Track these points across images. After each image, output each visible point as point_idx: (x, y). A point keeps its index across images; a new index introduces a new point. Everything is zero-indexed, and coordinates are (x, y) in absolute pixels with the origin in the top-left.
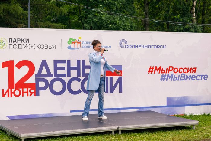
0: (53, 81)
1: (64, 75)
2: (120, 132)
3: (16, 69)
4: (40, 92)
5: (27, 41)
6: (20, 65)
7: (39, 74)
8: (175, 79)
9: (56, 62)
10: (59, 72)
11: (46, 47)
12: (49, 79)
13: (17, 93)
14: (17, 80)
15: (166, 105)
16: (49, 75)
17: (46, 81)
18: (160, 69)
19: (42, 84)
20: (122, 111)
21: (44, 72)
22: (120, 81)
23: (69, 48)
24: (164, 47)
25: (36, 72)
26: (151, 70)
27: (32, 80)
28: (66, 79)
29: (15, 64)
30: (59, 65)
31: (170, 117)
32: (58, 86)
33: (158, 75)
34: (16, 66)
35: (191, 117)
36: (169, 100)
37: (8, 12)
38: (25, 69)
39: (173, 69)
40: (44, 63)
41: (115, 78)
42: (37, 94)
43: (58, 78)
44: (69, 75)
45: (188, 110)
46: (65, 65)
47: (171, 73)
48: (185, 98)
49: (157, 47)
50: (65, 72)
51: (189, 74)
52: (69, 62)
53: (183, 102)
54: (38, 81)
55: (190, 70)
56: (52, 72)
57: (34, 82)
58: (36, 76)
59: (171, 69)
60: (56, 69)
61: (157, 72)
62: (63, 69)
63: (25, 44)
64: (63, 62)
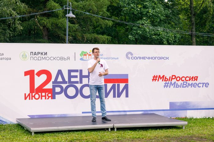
0: (67, 87)
1: (77, 82)
2: (116, 129)
3: (36, 77)
4: (57, 96)
5: (46, 54)
6: (39, 73)
7: (56, 81)
8: (178, 86)
9: (70, 71)
10: (73, 80)
11: (62, 59)
12: (64, 86)
13: (37, 96)
14: (36, 86)
15: (169, 109)
16: (64, 82)
17: (61, 87)
18: (163, 78)
19: (58, 90)
20: (128, 113)
21: (60, 79)
22: (126, 87)
23: (81, 59)
24: (168, 58)
25: (53, 79)
26: (155, 78)
27: (49, 86)
28: (79, 86)
29: (35, 72)
30: (73, 74)
31: (171, 119)
32: (71, 91)
34: (36, 74)
36: (172, 104)
38: (44, 77)
39: (176, 78)
40: (60, 72)
41: (122, 85)
42: (53, 97)
43: (72, 84)
44: (81, 82)
45: (190, 114)
46: (78, 74)
47: (174, 81)
48: (186, 103)
49: (161, 58)
50: (78, 79)
51: (190, 82)
52: (81, 71)
53: (185, 107)
54: (54, 87)
55: (191, 78)
56: (67, 80)
57: (51, 88)
58: (53, 83)
59: (174, 77)
60: (70, 77)
61: (160, 80)
62: (76, 77)
63: (44, 56)
64: (76, 71)
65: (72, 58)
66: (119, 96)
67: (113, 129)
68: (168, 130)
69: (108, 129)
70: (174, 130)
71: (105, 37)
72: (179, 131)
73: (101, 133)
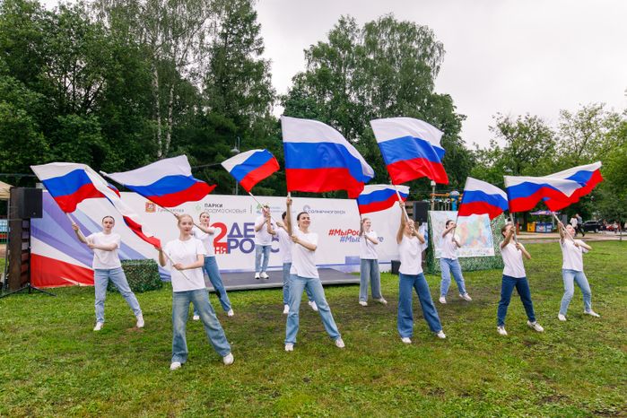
0: (243, 241)
4: (232, 250)
5: (221, 206)
7: (231, 235)
8: (353, 240)
9: (246, 225)
10: (249, 233)
11: (238, 211)
12: (240, 239)
15: (344, 263)
16: (240, 235)
17: (237, 241)
18: (339, 232)
19: (233, 244)
21: (235, 233)
23: (258, 212)
24: (344, 212)
25: (228, 233)
26: (332, 232)
27: (225, 240)
30: (249, 227)
31: (347, 275)
32: (247, 245)
33: (338, 237)
36: (348, 259)
37: (224, 178)
39: (352, 232)
40: (235, 226)
42: (228, 252)
43: (248, 238)
47: (349, 235)
49: (337, 212)
54: (229, 241)
56: (242, 233)
57: (226, 241)
58: (228, 236)
59: (350, 231)
60: (246, 230)
61: (337, 235)
63: (219, 209)
65: (248, 211)
68: (350, 287)
71: (270, 190)
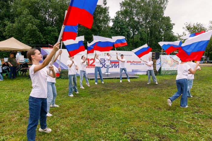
1: (103, 63)
3: (90, 61)
6: (91, 60)
8: (135, 64)
13: (90, 67)
14: (90, 64)
15: (131, 71)
18: (130, 62)
22: (118, 65)
23: (104, 55)
24: (132, 55)
26: (128, 62)
28: (103, 64)
29: (90, 59)
30: (102, 60)
33: (130, 63)
35: (139, 75)
36: (133, 70)
38: (92, 61)
39: (134, 62)
41: (117, 64)
44: (104, 63)
45: (138, 73)
46: (103, 60)
47: (133, 63)
48: (137, 70)
49: (130, 55)
50: (103, 62)
51: (139, 63)
52: (104, 59)
53: (137, 71)
55: (139, 62)
59: (133, 61)
62: (103, 61)
63: (92, 54)
64: (103, 59)
65: (101, 55)
66: (116, 67)
67: (115, 78)
68: (133, 79)
69: (113, 78)
70: (135, 79)
72: (137, 79)
73: (111, 80)
